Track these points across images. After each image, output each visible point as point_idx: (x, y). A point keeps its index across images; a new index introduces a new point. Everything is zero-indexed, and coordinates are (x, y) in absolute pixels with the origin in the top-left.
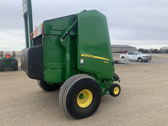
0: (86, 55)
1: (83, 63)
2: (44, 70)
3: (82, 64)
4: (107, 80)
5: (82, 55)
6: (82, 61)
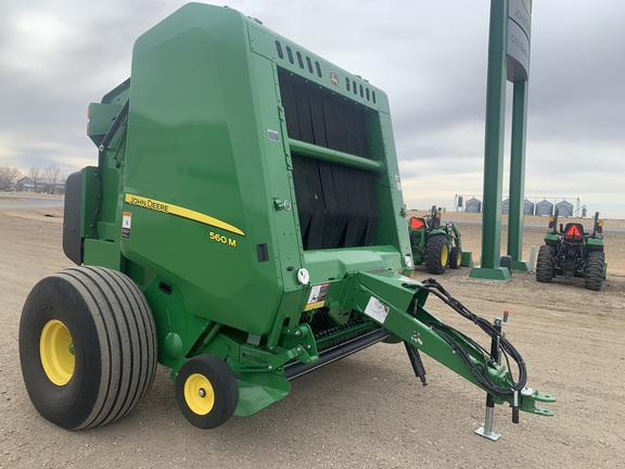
0: (140, 199)
1: (129, 226)
2: (83, 239)
3: (128, 233)
5: (129, 198)
6: (127, 222)
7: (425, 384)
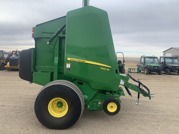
0: (74, 59)
1: (69, 67)
2: (32, 72)
3: (69, 69)
4: (111, 92)
6: (68, 66)
7: (132, 96)
